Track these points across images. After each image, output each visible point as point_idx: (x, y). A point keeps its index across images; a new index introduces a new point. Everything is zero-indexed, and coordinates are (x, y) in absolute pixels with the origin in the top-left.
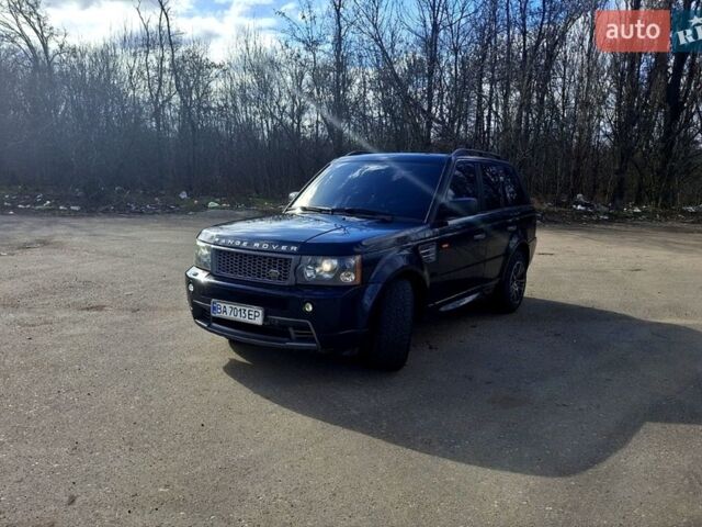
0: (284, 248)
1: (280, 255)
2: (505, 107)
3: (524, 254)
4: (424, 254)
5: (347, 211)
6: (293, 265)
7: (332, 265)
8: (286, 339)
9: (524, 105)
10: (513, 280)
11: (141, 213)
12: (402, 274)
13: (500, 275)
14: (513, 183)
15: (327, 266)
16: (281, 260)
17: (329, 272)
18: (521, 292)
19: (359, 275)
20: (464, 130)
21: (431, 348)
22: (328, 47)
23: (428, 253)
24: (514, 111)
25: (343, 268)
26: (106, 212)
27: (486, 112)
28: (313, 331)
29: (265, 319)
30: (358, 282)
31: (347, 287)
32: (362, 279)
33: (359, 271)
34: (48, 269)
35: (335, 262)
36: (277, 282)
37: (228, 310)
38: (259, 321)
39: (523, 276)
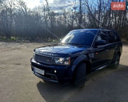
0: (50, 54)
1: (49, 56)
2: (115, 19)
3: (119, 54)
4: (90, 56)
5: (71, 44)
6: (52, 59)
7: (62, 60)
8: (50, 79)
9: (120, 19)
10: (116, 61)
11: (40, 42)
12: (83, 62)
13: (113, 60)
14: (116, 36)
15: (61, 60)
16: (50, 58)
17: (62, 61)
18: (118, 64)
19: (70, 62)
20: (107, 25)
21: (93, 80)
22: (78, 9)
23: (91, 55)
24: (117, 20)
25: (65, 61)
26: (34, 42)
27: (111, 21)
28: (56, 77)
29: (45, 73)
30: (69, 64)
31: (66, 66)
32: (71, 63)
33: (70, 61)
34: (15, 54)
35: (63, 59)
36: (49, 64)
37: (37, 70)
38: (43, 74)
39: (119, 60)
